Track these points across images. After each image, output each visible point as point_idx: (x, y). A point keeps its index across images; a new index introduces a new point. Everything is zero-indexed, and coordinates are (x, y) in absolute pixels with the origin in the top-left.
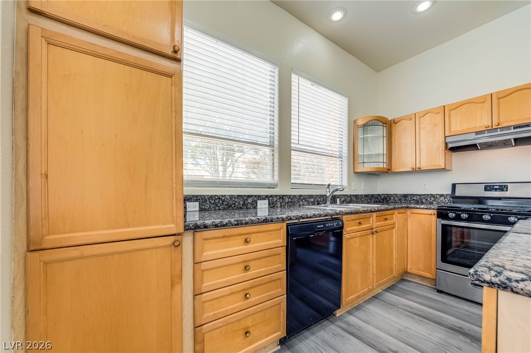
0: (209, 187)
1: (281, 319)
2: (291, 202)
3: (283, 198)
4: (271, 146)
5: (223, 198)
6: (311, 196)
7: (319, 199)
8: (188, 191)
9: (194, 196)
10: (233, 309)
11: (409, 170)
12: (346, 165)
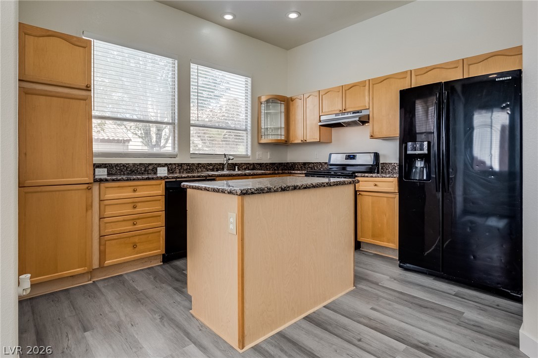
0: (116, 157)
1: (161, 242)
2: (189, 169)
3: (181, 166)
4: (173, 124)
5: (127, 166)
6: (211, 164)
7: (219, 167)
8: (97, 160)
9: (103, 164)
10: (125, 230)
11: (300, 141)
12: (249, 137)
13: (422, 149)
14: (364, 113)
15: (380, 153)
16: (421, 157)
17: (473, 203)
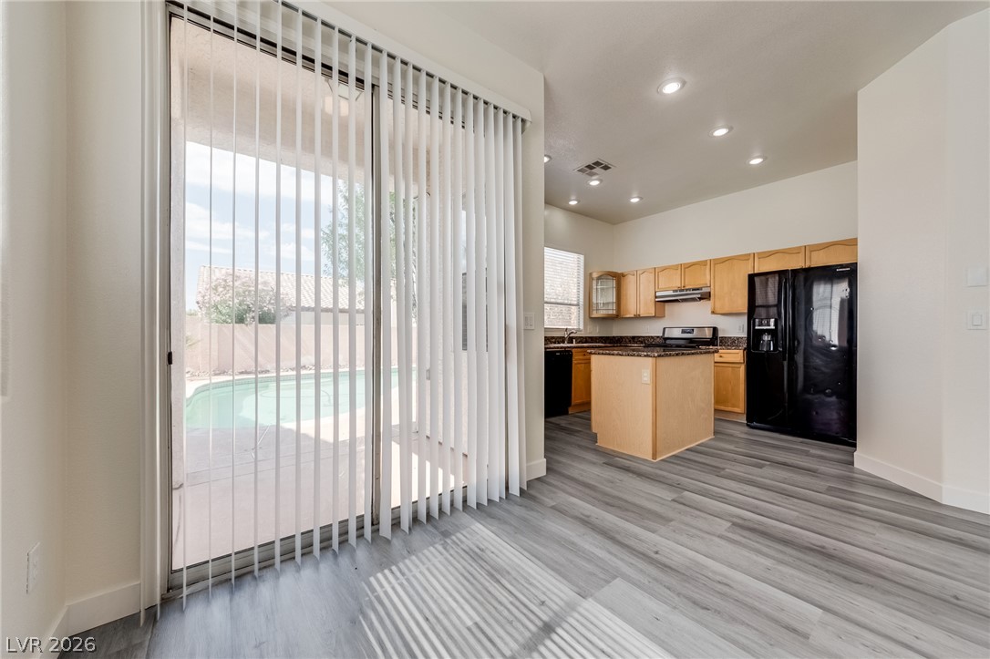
11: (632, 316)
12: (582, 312)
13: (769, 325)
14: (704, 290)
15: (719, 327)
16: (769, 332)
17: (815, 369)
